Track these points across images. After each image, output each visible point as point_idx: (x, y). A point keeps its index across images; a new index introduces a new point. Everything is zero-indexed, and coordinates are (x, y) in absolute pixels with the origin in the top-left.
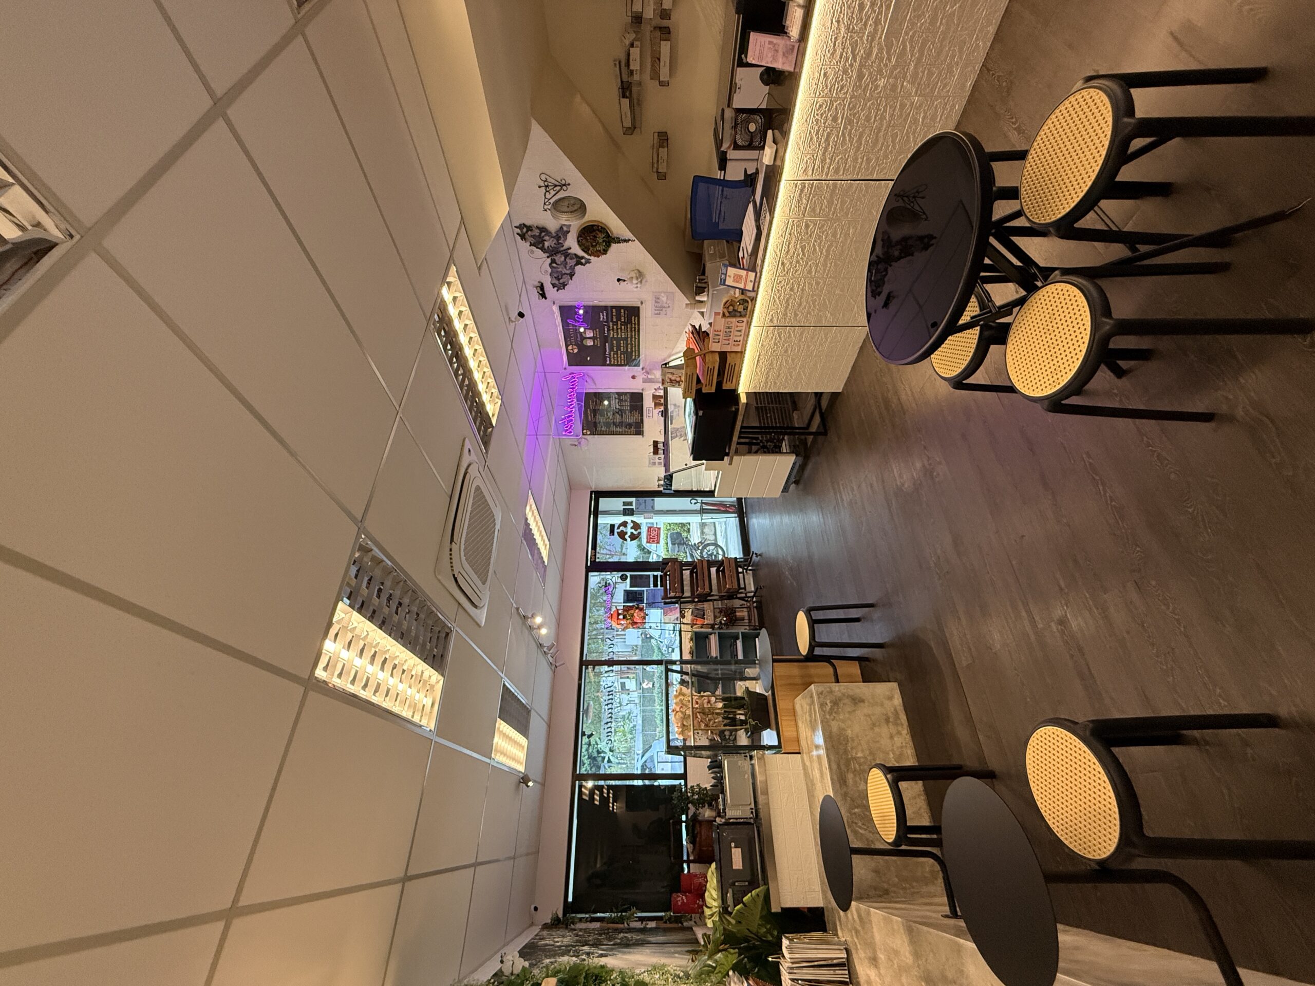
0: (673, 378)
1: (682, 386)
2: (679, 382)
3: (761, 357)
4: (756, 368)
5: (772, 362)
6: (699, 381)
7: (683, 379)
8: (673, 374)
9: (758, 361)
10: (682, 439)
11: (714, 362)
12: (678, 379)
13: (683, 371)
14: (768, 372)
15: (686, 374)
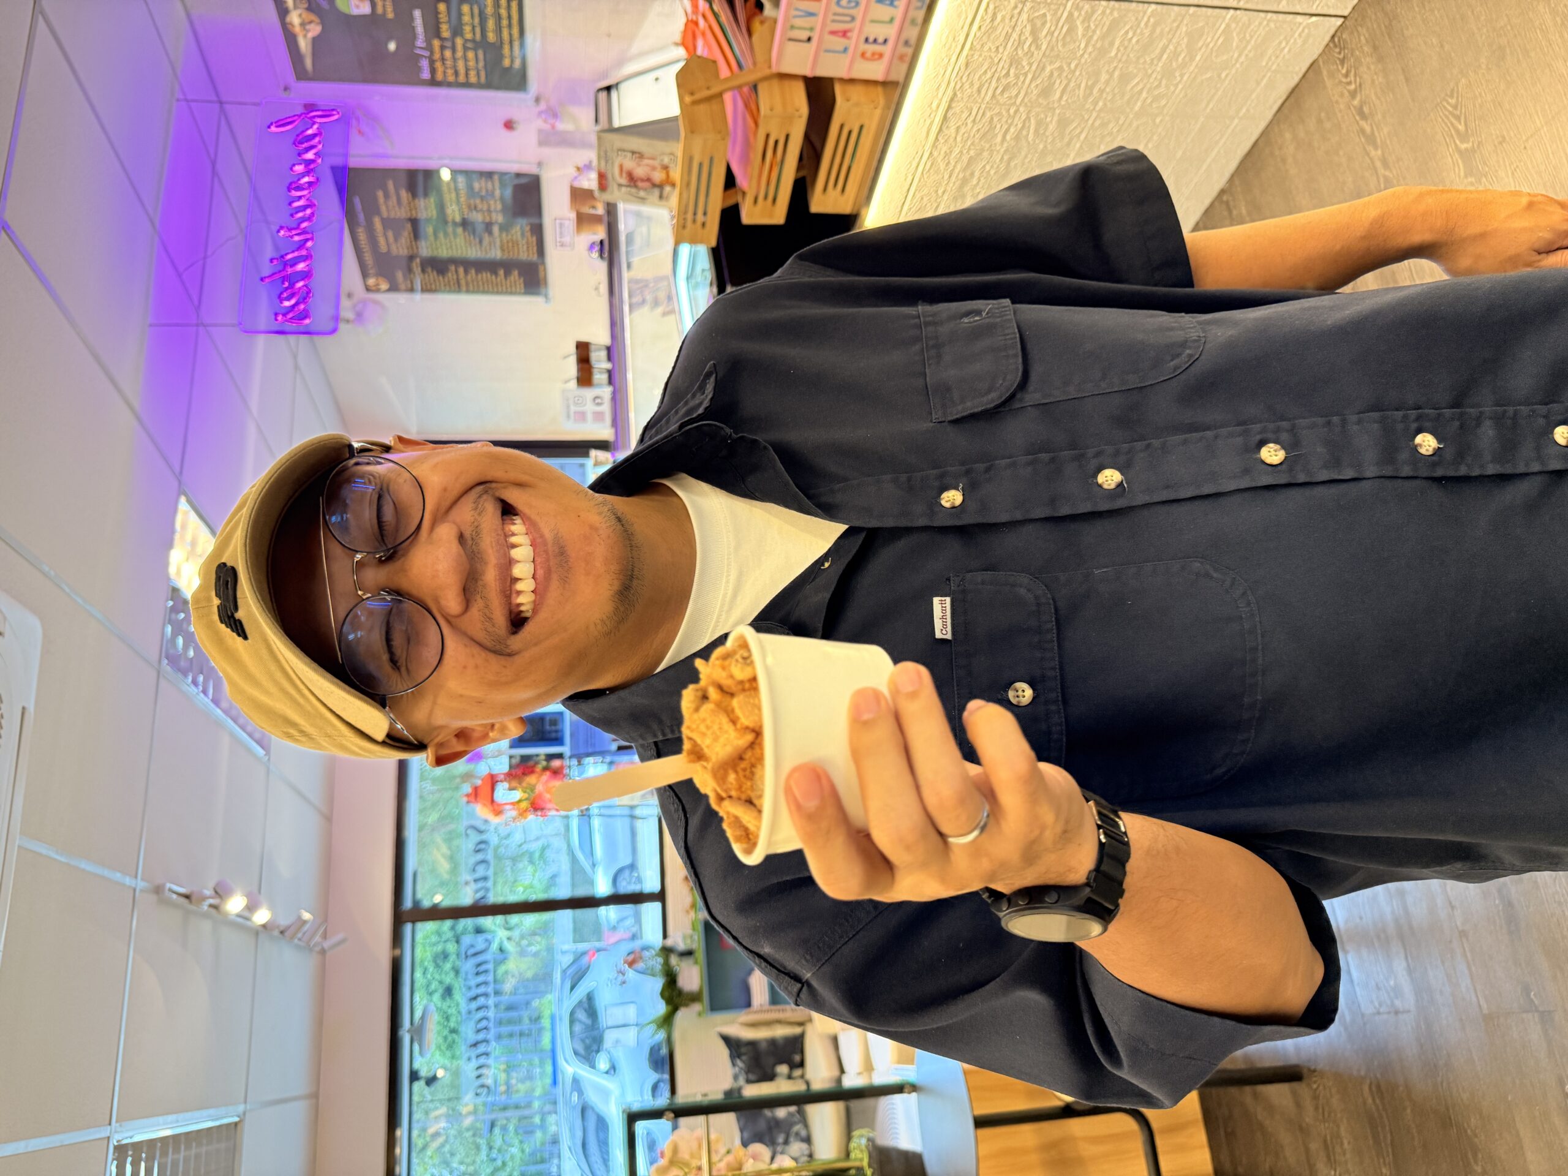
0: (640, 172)
1: (674, 200)
2: (660, 186)
3: (957, 107)
4: (934, 146)
5: (992, 128)
6: (730, 181)
7: (676, 174)
8: (639, 155)
9: (945, 118)
10: (660, 310)
11: (789, 119)
12: (658, 176)
13: (678, 148)
14: (971, 161)
15: (689, 160)
